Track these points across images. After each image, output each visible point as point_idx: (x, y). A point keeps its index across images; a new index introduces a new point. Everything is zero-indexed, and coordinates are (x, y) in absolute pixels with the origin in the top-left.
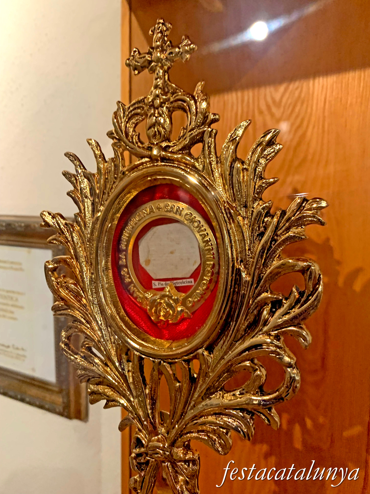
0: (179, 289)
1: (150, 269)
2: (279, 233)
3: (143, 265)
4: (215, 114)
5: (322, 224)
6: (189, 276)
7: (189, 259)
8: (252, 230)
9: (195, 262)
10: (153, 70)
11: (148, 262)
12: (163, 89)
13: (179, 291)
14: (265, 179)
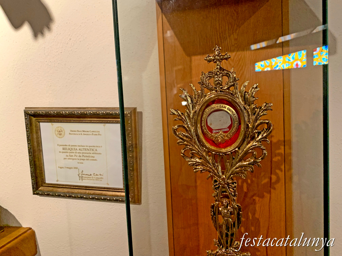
0: (224, 132)
1: (212, 127)
2: (260, 113)
3: (209, 126)
4: (238, 78)
5: (271, 110)
6: (227, 128)
7: (227, 122)
8: (252, 112)
9: (229, 123)
10: (215, 62)
11: (211, 124)
12: (220, 69)
13: (224, 133)
14: (254, 98)
